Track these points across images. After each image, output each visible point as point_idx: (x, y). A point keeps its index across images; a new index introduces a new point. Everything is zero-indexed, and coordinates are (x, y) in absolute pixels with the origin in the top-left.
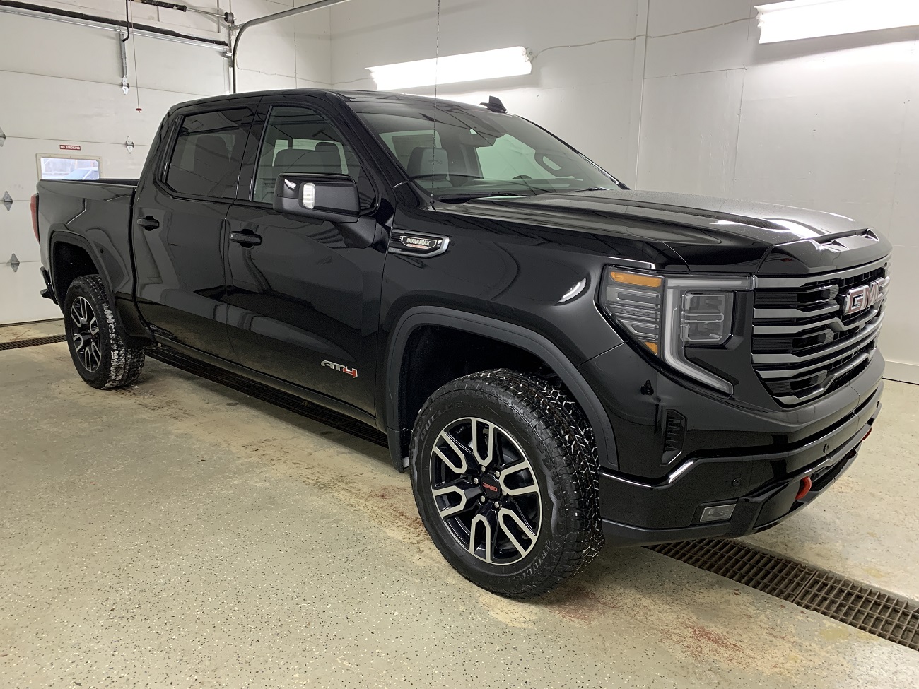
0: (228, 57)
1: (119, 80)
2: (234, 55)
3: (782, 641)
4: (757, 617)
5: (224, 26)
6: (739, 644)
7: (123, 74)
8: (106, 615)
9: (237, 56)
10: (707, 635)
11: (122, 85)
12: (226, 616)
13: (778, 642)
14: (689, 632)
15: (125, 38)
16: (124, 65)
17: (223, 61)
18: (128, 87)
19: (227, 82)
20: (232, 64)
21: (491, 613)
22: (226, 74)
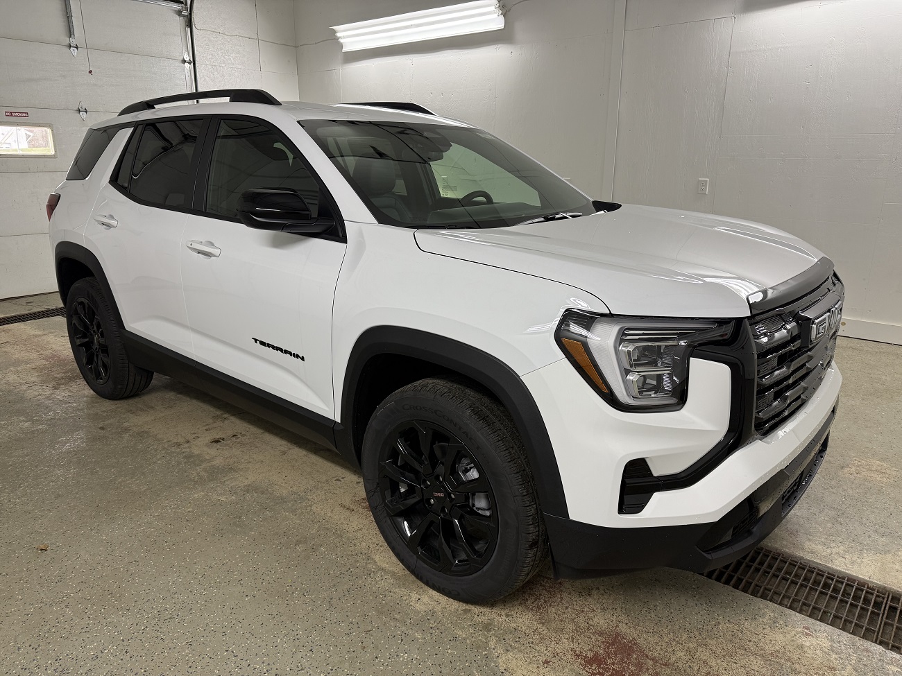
0: (184, 16)
1: (67, 41)
2: (190, 14)
7: (70, 33)
9: (194, 16)
11: (70, 46)
16: (71, 23)
17: (179, 22)
18: (77, 48)
19: (184, 43)
20: (189, 23)
22: (183, 35)
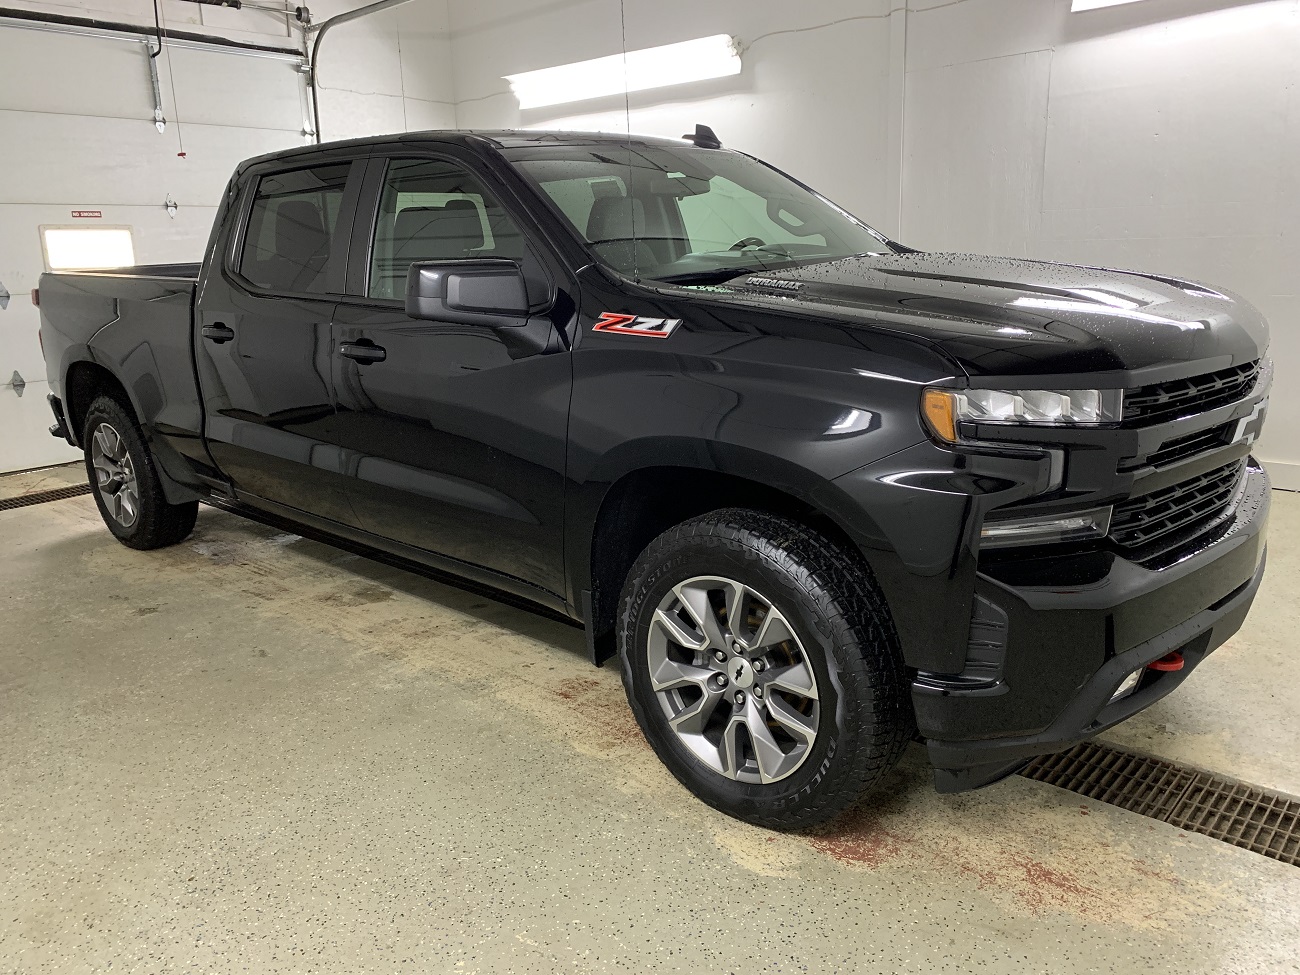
0: (304, 72)
1: (151, 113)
2: (312, 69)
3: (1155, 879)
4: (1118, 845)
5: (297, 27)
6: (1094, 886)
7: (155, 104)
8: (182, 888)
9: (317, 70)
10: (1047, 875)
11: (155, 121)
12: (354, 881)
13: (1151, 881)
14: (1021, 873)
15: (156, 50)
16: (156, 91)
17: (298, 79)
18: (164, 123)
19: (304, 107)
20: (311, 81)
21: (734, 858)
22: (303, 97)
